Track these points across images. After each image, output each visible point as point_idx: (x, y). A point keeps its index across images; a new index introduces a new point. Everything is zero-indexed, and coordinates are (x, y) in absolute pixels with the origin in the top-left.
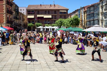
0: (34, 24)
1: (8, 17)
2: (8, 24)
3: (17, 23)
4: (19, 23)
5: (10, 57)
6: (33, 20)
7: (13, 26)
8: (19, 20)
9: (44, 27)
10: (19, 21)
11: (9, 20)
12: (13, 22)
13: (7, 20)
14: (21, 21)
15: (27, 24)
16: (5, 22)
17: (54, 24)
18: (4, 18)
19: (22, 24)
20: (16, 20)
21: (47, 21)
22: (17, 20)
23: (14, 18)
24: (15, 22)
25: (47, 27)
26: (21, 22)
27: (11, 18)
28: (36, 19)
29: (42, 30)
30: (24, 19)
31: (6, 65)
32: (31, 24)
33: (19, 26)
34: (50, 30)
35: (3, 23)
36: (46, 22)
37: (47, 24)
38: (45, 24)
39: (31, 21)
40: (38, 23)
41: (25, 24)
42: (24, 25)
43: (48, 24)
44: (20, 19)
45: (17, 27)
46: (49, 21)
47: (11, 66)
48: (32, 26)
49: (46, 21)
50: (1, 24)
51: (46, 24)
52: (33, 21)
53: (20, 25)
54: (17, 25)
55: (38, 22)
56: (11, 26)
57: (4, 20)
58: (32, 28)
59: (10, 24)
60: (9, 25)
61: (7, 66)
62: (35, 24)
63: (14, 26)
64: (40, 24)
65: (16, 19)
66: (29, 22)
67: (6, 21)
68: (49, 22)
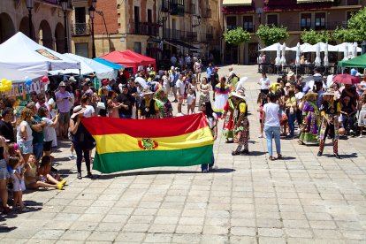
0: (250, 30)
1: (136, 8)
2: (137, 38)
3: (177, 28)
4: (187, 28)
5: (101, 194)
6: (248, 14)
7: (160, 46)
8: (187, 16)
9: (293, 49)
10: (186, 21)
11: (143, 18)
12: (157, 26)
13: (131, 20)
14: (195, 18)
15: (220, 33)
16: (123, 30)
17: (346, 31)
18: (122, 10)
19: (200, 32)
20: (171, 17)
21: (313, 14)
22: (177, 18)
23: (164, 9)
24: (169, 24)
25: (306, 48)
26: (195, 26)
27: (149, 11)
28: (260, 10)
29: (280, 61)
30: (209, 10)
31: (72, 228)
32: (238, 32)
33: (185, 45)
34: (318, 60)
35: (117, 33)
36: (309, 20)
37: (312, 32)
38: (302, 29)
39: (240, 18)
40: (271, 27)
41: (214, 32)
42: (209, 37)
43: (317, 29)
44: (191, 12)
45: (178, 47)
46: (323, 15)
47: (87, 234)
48: (242, 39)
49: (309, 16)
50: (109, 39)
51: (308, 30)
52: (248, 19)
53: (192, 36)
54: (174, 41)
55: (272, 21)
56: (149, 44)
57: (122, 20)
58: (242, 50)
59: (147, 37)
60: (143, 40)
61: (73, 236)
62: (258, 32)
63: (164, 45)
64: (278, 31)
65: (173, 14)
66: (232, 24)
67: (127, 25)
68: (323, 20)
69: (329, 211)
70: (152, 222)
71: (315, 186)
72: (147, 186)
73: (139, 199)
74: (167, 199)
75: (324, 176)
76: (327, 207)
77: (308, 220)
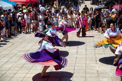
69: (97, 69)
70: (13, 77)
71: (96, 57)
72: (17, 60)
73: (11, 67)
74: (24, 66)
75: (102, 53)
76: (97, 67)
77: (86, 73)
